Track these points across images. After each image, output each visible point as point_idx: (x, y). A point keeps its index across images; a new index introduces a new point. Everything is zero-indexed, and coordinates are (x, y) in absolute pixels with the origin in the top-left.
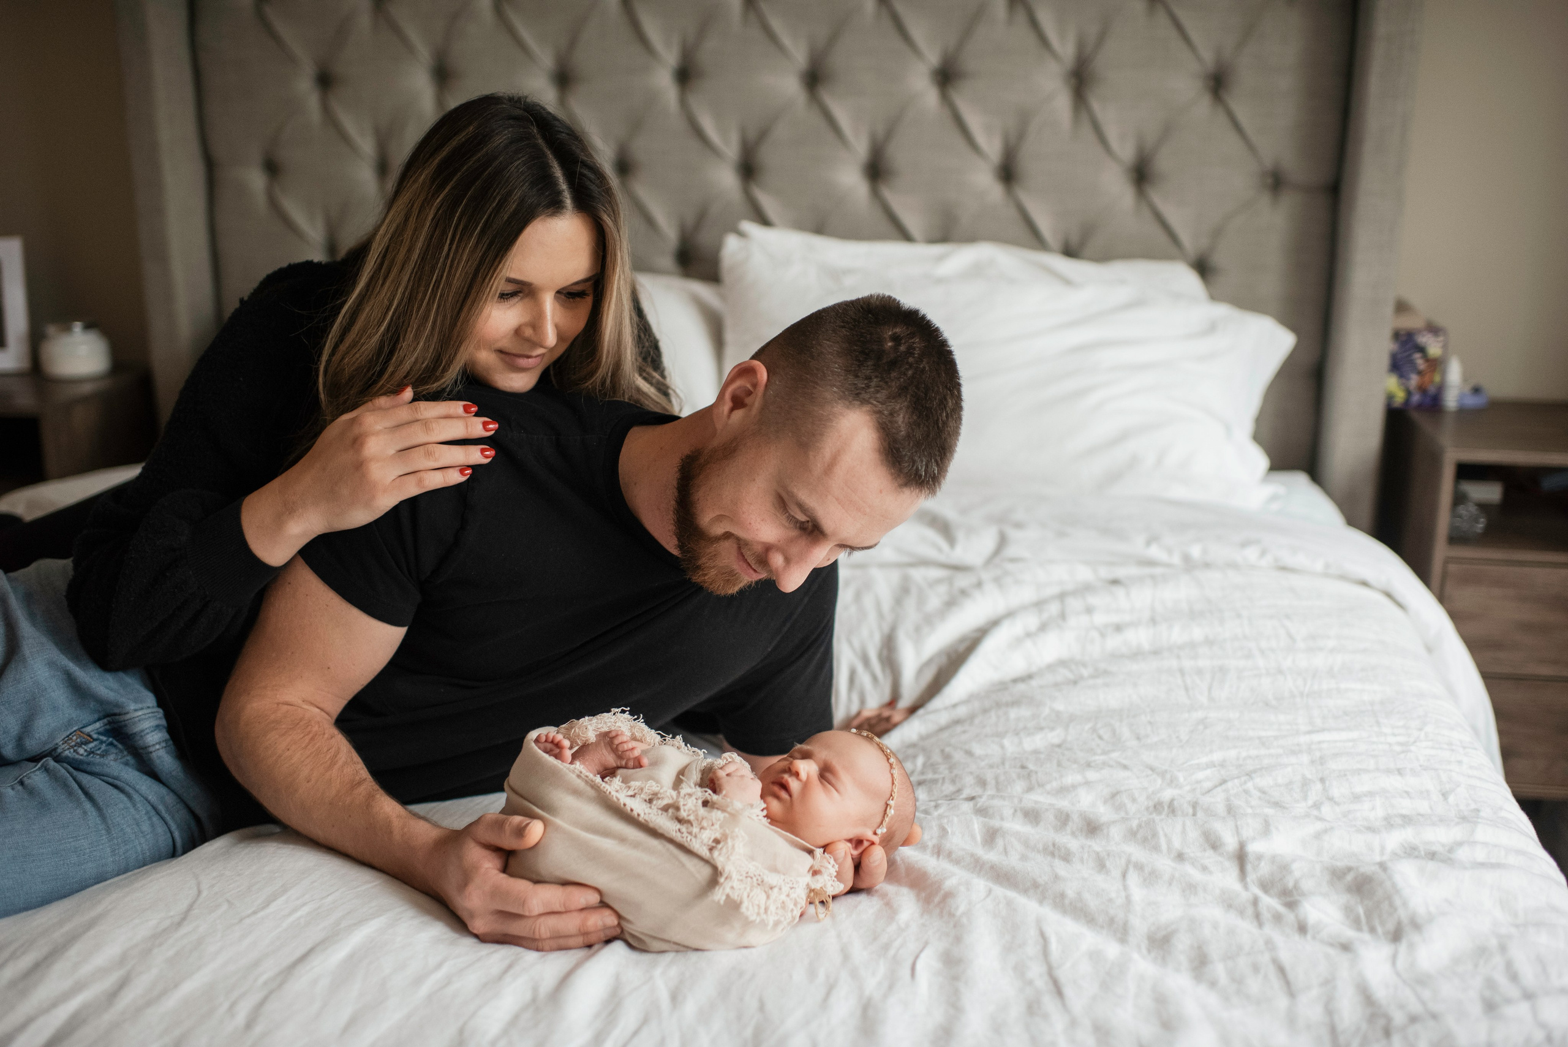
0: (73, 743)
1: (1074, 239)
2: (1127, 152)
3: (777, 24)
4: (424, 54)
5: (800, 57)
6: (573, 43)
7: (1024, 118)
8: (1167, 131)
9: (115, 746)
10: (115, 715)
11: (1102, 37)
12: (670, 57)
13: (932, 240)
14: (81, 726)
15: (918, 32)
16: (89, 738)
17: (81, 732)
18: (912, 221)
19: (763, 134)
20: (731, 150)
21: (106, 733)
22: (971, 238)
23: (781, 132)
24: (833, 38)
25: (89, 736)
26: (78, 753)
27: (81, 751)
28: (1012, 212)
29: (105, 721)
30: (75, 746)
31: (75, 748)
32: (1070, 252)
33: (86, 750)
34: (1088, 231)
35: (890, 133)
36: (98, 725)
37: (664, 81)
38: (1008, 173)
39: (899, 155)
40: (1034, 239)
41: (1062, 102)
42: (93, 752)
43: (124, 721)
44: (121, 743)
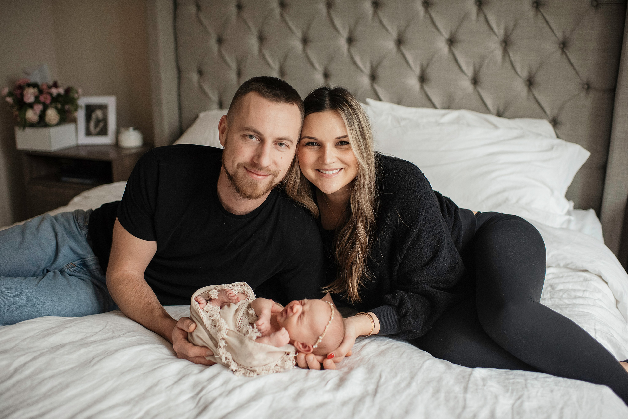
0: (69, 267)
1: (502, 109)
2: (524, 74)
3: (385, 21)
4: (255, 31)
5: (394, 34)
6: (308, 28)
7: (482, 59)
8: (541, 65)
9: (83, 269)
10: (84, 258)
11: (515, 26)
12: (345, 34)
13: (444, 108)
14: (72, 261)
15: (440, 25)
16: (75, 266)
17: (72, 263)
18: (436, 100)
19: (379, 64)
20: (367, 70)
21: (80, 264)
22: (459, 108)
23: (386, 63)
24: (407, 26)
25: (75, 265)
26: (70, 271)
27: (71, 270)
28: (477, 97)
29: (80, 260)
30: (70, 268)
31: (69, 269)
32: (499, 115)
33: (73, 270)
34: (507, 105)
35: (428, 64)
36: (78, 261)
37: (343, 42)
38: (475, 81)
39: (431, 73)
40: (485, 109)
41: (499, 52)
42: (75, 271)
43: (86, 260)
44: (85, 268)
